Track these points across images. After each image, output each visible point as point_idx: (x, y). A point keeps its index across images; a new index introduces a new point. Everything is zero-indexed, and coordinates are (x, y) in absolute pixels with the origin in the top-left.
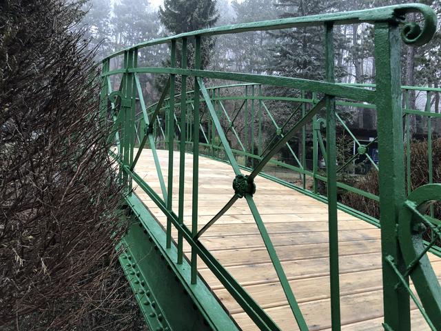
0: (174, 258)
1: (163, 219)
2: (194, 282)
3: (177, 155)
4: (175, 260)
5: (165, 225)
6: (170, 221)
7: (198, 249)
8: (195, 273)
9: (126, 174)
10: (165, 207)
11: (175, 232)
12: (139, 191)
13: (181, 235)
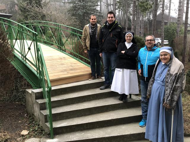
0: (23, 61)
1: (21, 55)
2: (26, 63)
3: (21, 40)
4: (25, 63)
5: (21, 57)
6: (22, 56)
7: (26, 58)
8: (26, 62)
9: (12, 48)
10: (21, 53)
11: (23, 57)
12: (15, 51)
13: (24, 57)
